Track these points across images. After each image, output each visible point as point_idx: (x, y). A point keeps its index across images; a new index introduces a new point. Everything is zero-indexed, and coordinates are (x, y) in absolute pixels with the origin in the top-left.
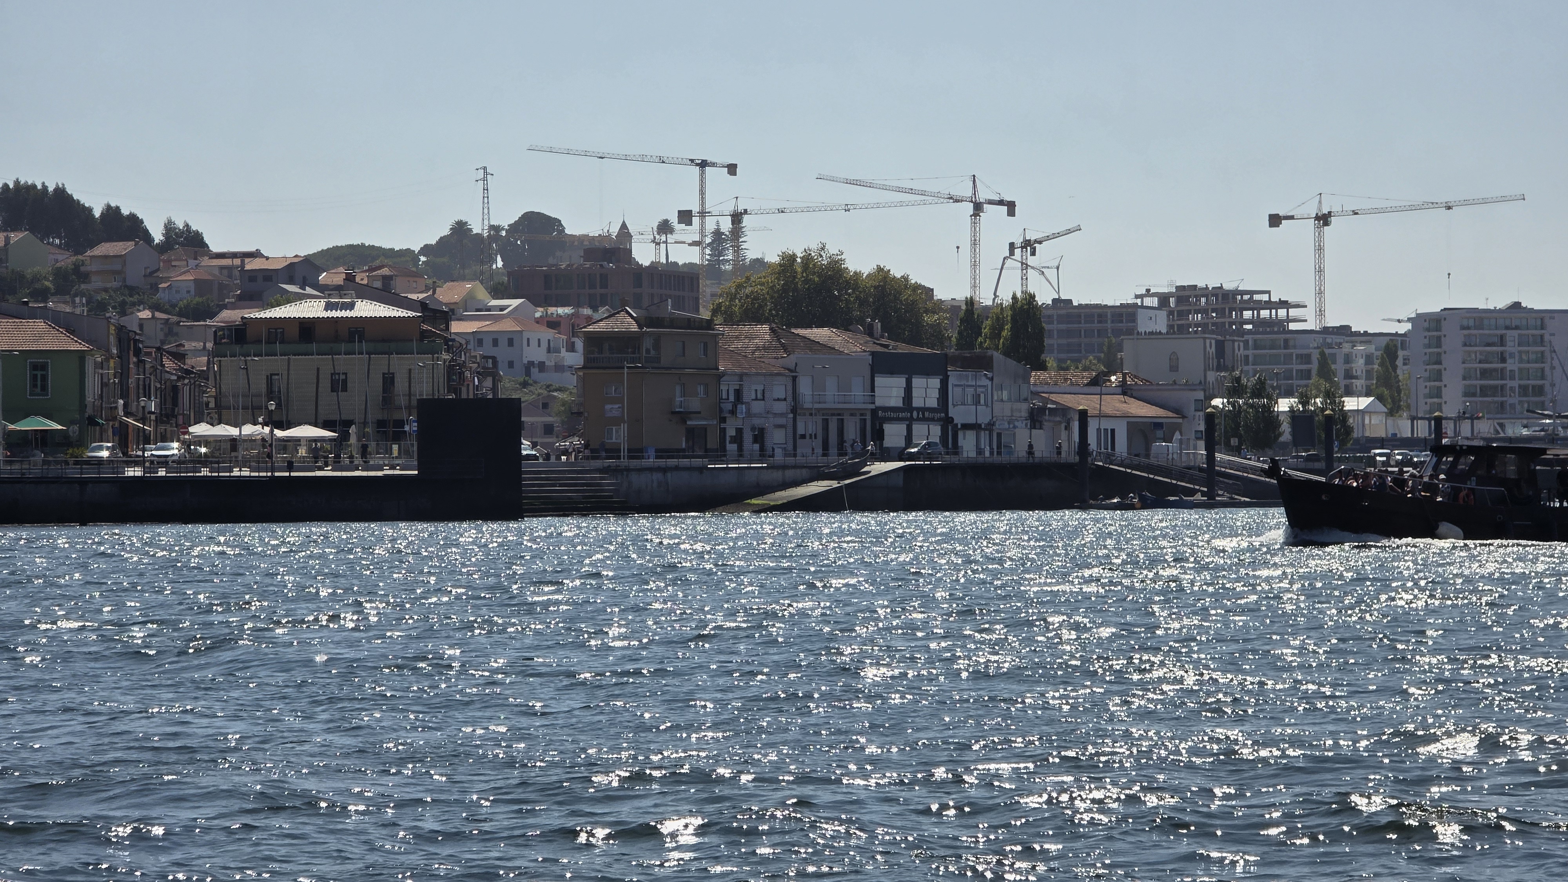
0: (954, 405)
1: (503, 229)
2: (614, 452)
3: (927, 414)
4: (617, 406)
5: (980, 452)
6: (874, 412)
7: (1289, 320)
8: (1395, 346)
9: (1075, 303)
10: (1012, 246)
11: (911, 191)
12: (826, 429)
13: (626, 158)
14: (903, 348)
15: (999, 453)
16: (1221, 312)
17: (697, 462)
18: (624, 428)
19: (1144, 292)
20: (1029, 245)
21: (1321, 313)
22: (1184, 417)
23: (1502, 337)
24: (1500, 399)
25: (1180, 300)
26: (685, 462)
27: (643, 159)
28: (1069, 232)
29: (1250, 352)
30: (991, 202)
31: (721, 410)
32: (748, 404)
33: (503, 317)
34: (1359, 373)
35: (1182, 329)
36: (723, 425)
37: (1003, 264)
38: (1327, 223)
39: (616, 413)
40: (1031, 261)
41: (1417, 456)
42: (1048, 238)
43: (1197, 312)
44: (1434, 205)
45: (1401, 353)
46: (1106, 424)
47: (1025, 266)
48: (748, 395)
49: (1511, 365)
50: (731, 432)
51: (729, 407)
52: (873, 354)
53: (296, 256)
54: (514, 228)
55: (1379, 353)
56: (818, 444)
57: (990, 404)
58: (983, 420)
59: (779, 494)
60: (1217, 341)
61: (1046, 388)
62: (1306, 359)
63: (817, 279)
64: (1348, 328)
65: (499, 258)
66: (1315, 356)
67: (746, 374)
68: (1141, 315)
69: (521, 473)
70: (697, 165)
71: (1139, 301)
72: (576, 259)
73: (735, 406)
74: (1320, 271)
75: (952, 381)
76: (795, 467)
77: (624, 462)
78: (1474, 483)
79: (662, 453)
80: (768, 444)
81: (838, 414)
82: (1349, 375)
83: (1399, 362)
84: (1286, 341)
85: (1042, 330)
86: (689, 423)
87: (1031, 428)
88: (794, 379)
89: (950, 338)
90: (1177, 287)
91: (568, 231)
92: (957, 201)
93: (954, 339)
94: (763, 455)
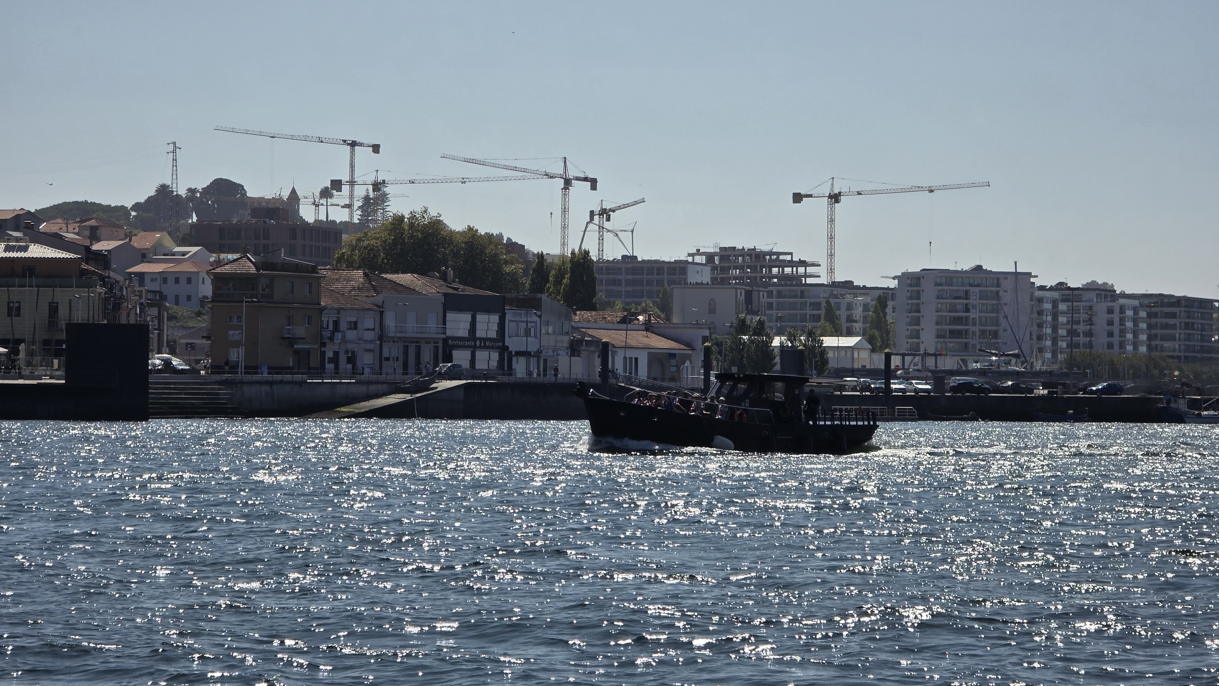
0: (510, 337)
1: (198, 191)
2: (234, 368)
3: (487, 343)
4: (237, 332)
5: (530, 374)
6: (445, 341)
7: (806, 276)
8: (885, 298)
9: (640, 259)
10: (592, 213)
11: (515, 169)
12: (406, 353)
13: (292, 138)
14: (470, 291)
15: (545, 375)
16: (754, 268)
17: (298, 377)
18: (242, 351)
19: (695, 251)
20: (605, 213)
21: (831, 271)
22: (693, 349)
23: (967, 292)
24: (964, 340)
25: (723, 258)
26: (289, 377)
27: (306, 139)
28: (636, 203)
29: (774, 300)
30: (578, 179)
31: (322, 337)
32: (343, 332)
33: (184, 260)
34: (858, 318)
35: (724, 282)
36: (323, 349)
37: (586, 227)
38: (837, 201)
39: (237, 338)
40: (607, 225)
41: (875, 383)
42: (619, 208)
43: (736, 268)
44: (920, 189)
45: (890, 304)
46: (630, 354)
47: (601, 228)
48: (343, 326)
49: (973, 314)
50: (330, 354)
51: (328, 334)
52: (445, 295)
53: (22, 209)
54: (206, 191)
55: (874, 303)
56: (399, 365)
57: (538, 336)
58: (533, 348)
59: (363, 404)
60: (746, 291)
61: (585, 325)
62: (817, 306)
63: (420, 236)
64: (852, 282)
65: (194, 215)
66: (824, 304)
67: (342, 309)
68: (690, 270)
69: (148, 383)
70: (348, 144)
71: (690, 259)
72: (245, 216)
73: (333, 333)
74: (831, 238)
75: (508, 317)
76: (377, 383)
77: (239, 377)
78: (747, 405)
79: (273, 370)
80: (359, 364)
81: (417, 341)
82: (850, 319)
83: (889, 310)
84: (802, 292)
85: (594, 279)
86: (295, 346)
87: (571, 356)
88: (382, 313)
89: (523, 284)
90: (720, 248)
91: (249, 195)
92: (552, 177)
93: (527, 285)
94: (354, 373)
